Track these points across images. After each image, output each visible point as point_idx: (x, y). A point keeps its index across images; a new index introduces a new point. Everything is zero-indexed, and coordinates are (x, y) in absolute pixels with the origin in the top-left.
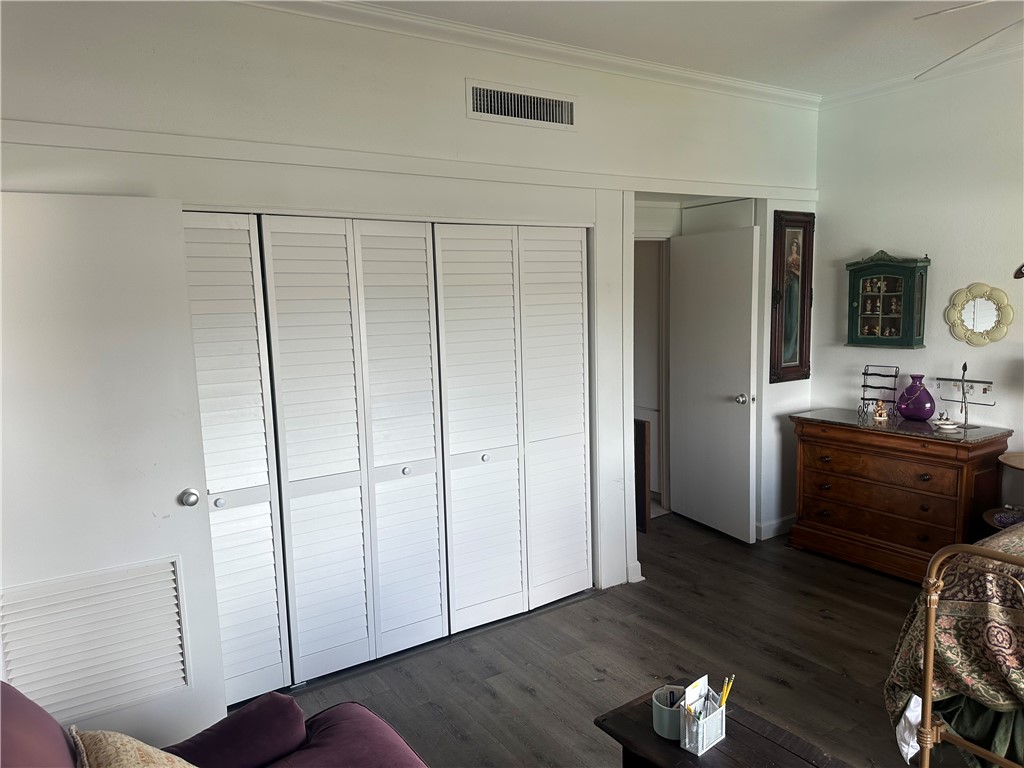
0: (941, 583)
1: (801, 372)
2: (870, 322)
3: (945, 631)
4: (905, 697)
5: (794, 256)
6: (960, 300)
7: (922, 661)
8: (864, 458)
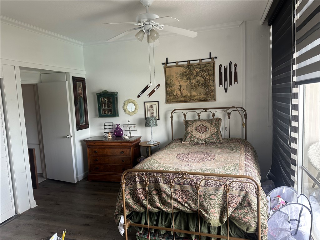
0: (125, 181)
1: (86, 126)
2: (104, 110)
3: (127, 195)
4: (120, 217)
5: (80, 91)
6: (126, 103)
7: (122, 205)
8: (106, 149)
